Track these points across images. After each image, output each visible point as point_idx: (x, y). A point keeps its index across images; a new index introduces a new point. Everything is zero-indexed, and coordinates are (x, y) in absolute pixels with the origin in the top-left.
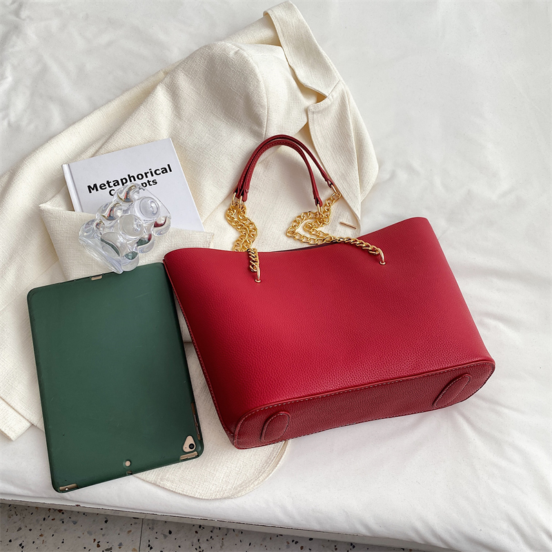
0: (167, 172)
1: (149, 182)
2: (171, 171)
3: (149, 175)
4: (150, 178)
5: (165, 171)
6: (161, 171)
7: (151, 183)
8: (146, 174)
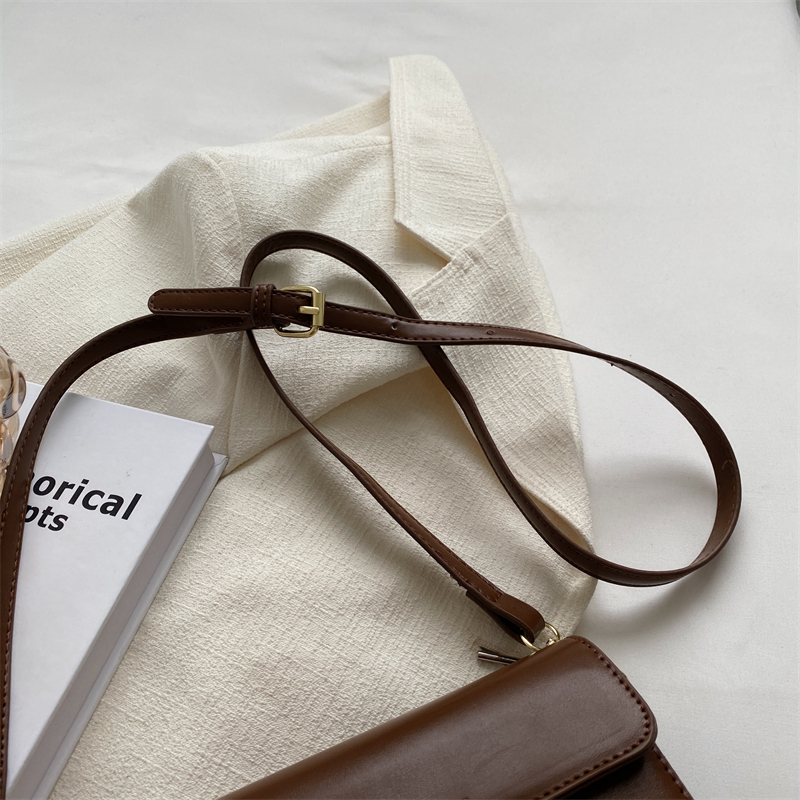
0: (114, 513)
1: (48, 511)
2: (126, 516)
3: (68, 493)
4: (61, 506)
5: (113, 506)
6: (106, 499)
7: (49, 520)
8: (65, 485)
